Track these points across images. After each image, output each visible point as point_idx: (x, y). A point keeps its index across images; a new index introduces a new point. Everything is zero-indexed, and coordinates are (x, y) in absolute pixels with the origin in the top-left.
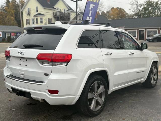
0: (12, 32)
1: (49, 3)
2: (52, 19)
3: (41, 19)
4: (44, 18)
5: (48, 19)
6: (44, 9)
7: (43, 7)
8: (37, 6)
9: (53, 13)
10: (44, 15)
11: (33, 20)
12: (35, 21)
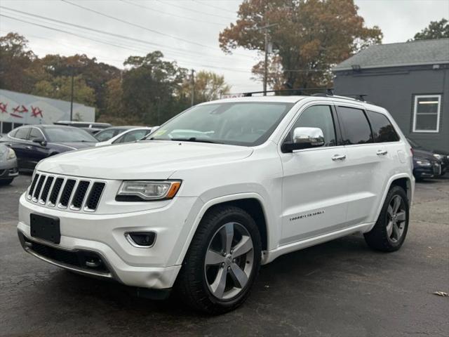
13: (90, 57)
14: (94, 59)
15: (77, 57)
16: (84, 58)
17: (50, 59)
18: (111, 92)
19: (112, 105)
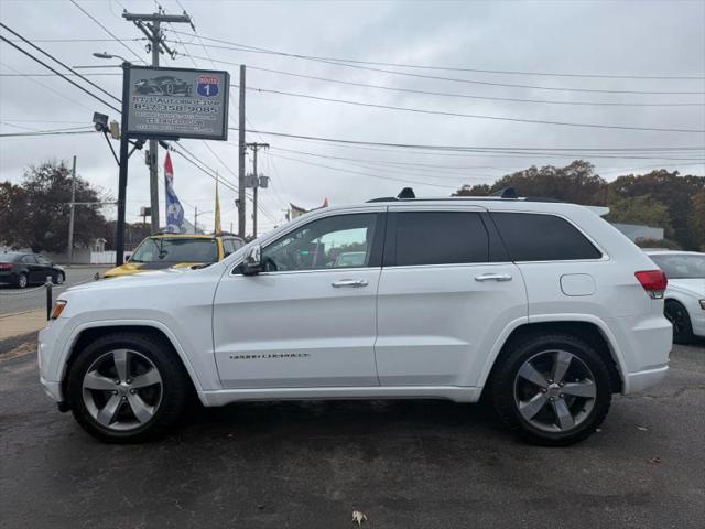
13: (670, 172)
14: (676, 172)
15: (654, 174)
16: (664, 174)
17: (621, 180)
18: (697, 208)
19: (698, 222)
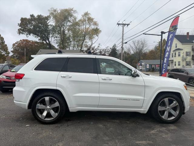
0: (157, 65)
1: (188, 39)
2: (190, 52)
3: (179, 53)
4: (181, 52)
5: (186, 52)
6: (182, 44)
7: (181, 43)
8: (176, 43)
9: (191, 46)
10: (182, 49)
11: (173, 54)
12: (174, 55)
